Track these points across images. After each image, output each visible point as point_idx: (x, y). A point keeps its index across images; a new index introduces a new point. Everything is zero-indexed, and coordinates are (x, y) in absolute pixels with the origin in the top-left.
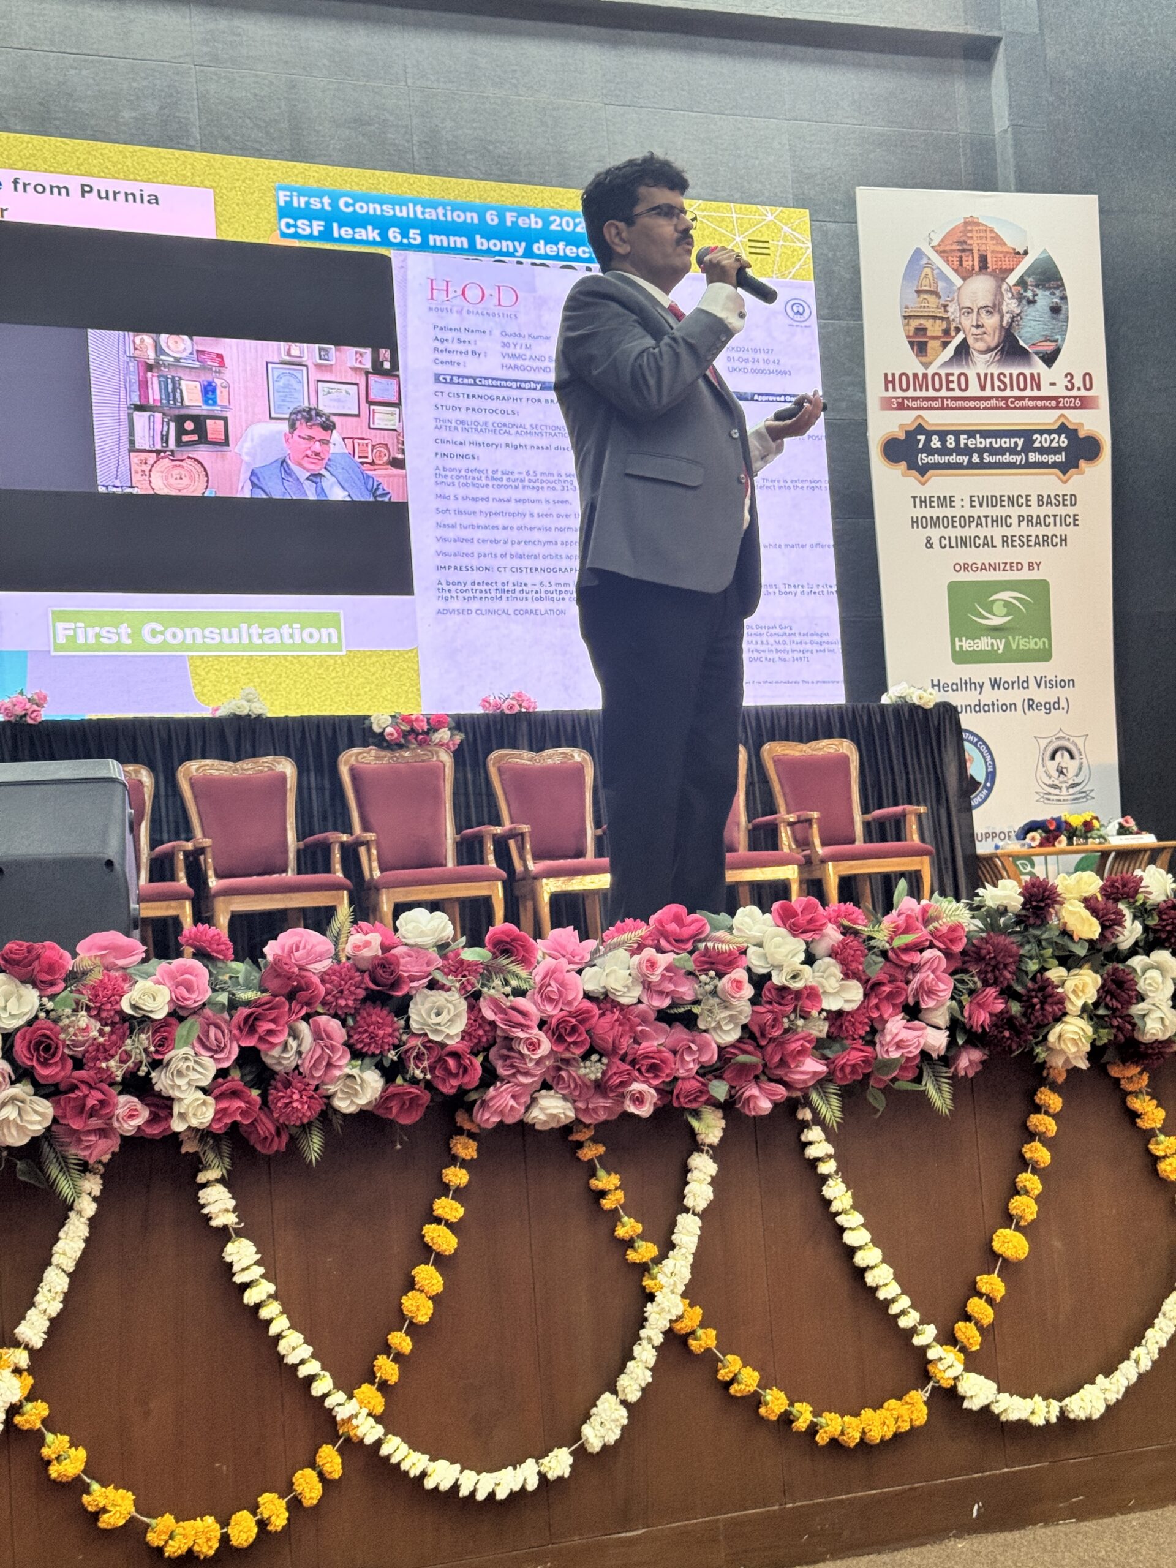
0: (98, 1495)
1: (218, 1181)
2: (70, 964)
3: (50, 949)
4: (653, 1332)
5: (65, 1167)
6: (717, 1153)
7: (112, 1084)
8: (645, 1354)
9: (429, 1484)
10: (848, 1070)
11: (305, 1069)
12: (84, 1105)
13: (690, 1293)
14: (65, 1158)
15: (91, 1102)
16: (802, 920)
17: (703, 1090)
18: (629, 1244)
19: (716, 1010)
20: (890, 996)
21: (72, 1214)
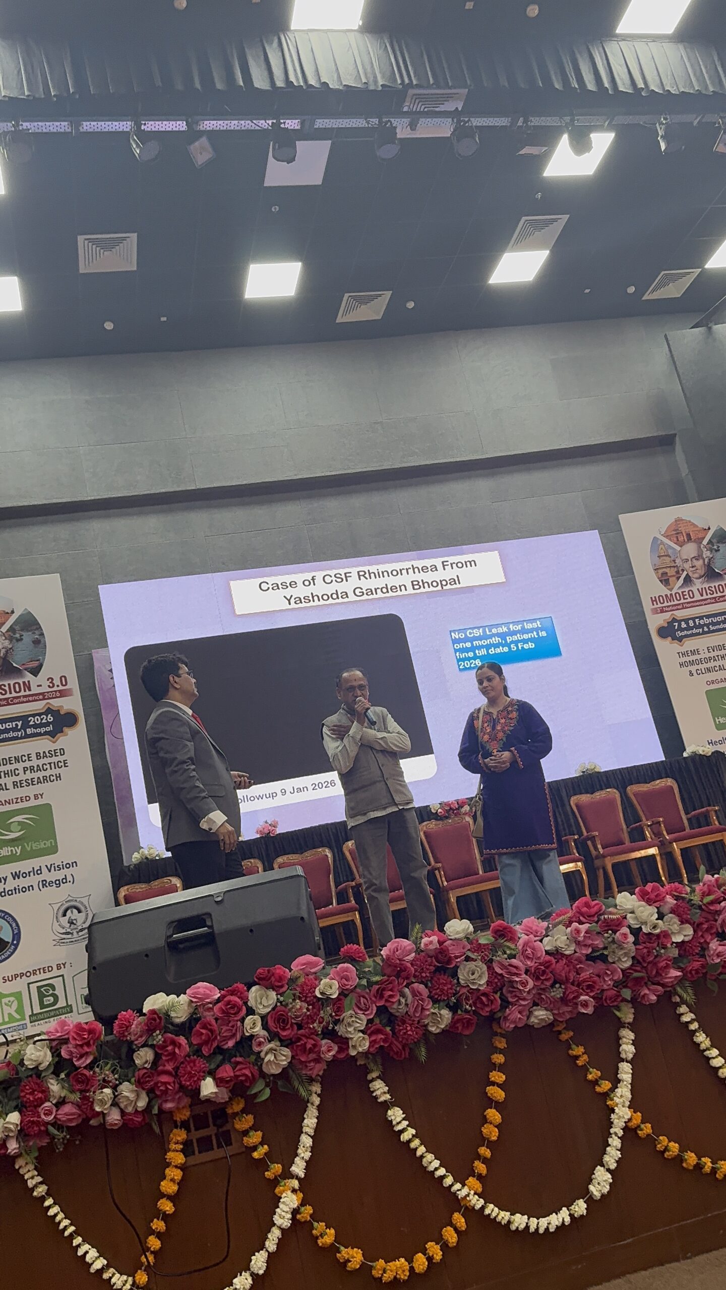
0: (345, 1253)
1: (378, 1077)
2: (289, 975)
3: (279, 969)
4: (617, 1129)
5: (301, 1083)
6: (632, 1027)
7: (317, 1035)
8: (615, 1142)
9: (513, 1228)
10: (693, 972)
11: (411, 1013)
12: (306, 1048)
13: (633, 1105)
14: (301, 1077)
15: (309, 1046)
16: (652, 896)
17: (618, 995)
18: (596, 1083)
19: (616, 951)
20: (707, 930)
21: (309, 1105)
